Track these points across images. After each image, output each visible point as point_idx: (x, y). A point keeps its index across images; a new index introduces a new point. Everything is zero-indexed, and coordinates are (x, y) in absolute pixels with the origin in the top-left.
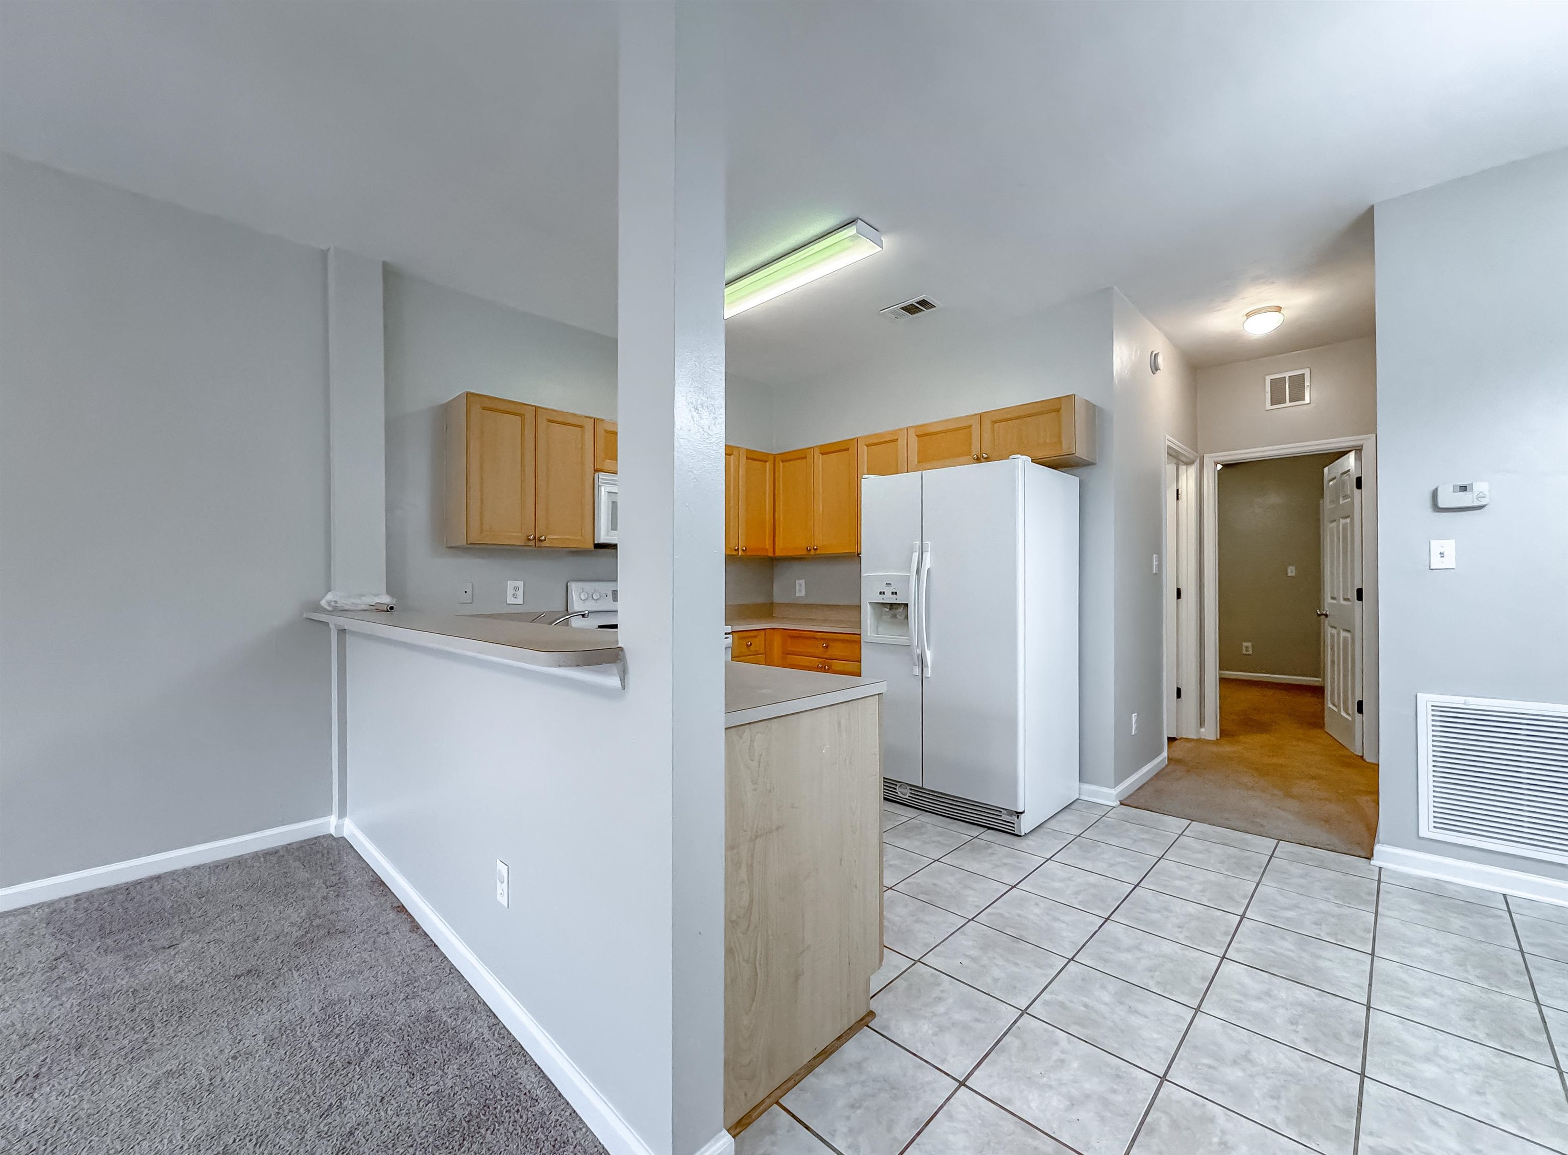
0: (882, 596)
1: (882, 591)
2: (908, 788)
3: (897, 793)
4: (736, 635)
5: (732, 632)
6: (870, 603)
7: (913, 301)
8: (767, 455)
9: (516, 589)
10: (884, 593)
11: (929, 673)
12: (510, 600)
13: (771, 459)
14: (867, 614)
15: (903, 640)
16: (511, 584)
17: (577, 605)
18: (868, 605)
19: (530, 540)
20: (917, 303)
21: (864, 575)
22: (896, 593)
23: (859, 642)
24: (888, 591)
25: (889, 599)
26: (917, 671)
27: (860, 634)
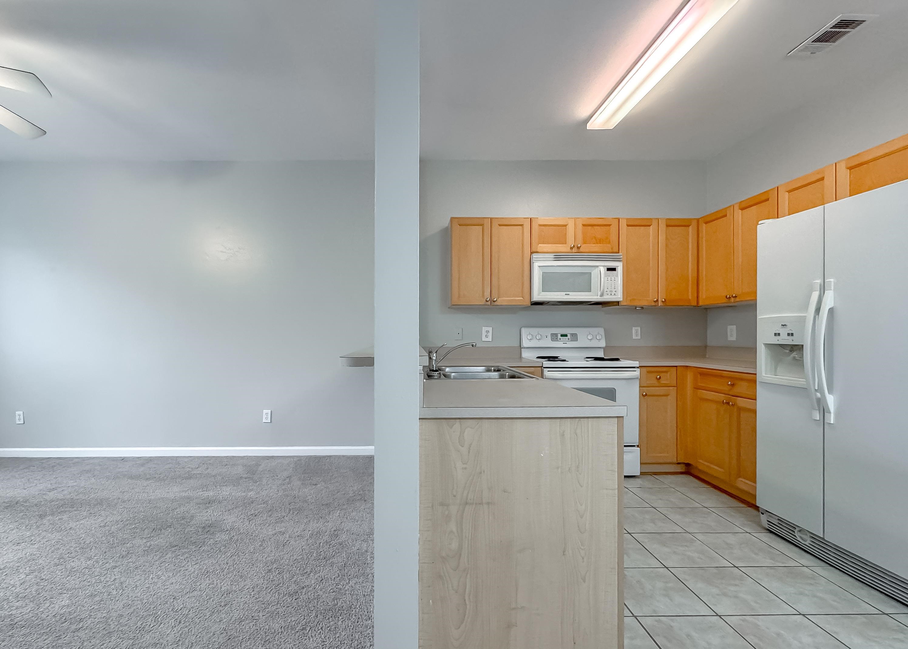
0: (778, 337)
1: (777, 332)
2: (808, 534)
3: (795, 536)
4: (644, 370)
5: (640, 366)
6: (766, 345)
7: (827, 27)
8: (690, 220)
9: (488, 332)
10: (779, 334)
11: (832, 419)
12: (484, 339)
13: (694, 223)
14: (762, 354)
15: (800, 381)
16: (484, 329)
17: (526, 343)
18: (763, 345)
19: (487, 301)
20: (834, 27)
21: (759, 317)
22: (792, 334)
23: (755, 382)
24: (784, 333)
25: (784, 339)
26: (817, 416)
27: (756, 374)
